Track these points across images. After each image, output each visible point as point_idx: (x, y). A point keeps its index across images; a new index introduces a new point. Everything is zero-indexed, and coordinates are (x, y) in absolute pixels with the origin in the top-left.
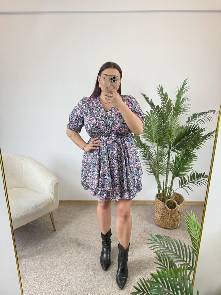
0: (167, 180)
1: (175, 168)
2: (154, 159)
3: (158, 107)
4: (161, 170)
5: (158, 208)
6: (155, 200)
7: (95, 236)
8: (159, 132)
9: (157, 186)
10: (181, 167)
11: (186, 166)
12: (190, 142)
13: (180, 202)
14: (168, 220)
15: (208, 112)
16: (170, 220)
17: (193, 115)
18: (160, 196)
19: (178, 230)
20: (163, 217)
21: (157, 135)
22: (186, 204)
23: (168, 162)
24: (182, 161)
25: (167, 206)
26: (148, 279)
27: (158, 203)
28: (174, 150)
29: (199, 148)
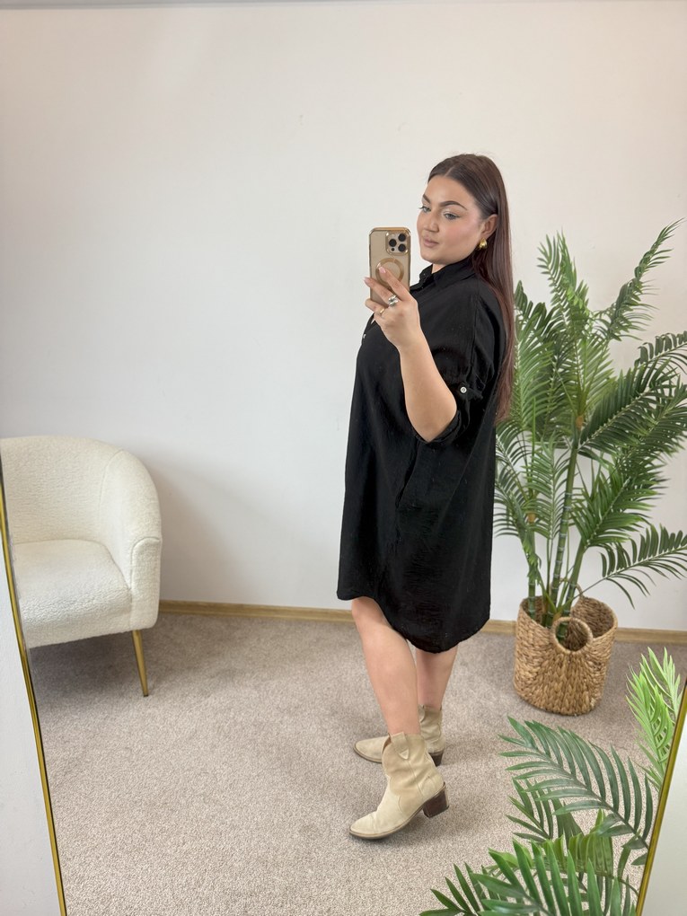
0: (560, 553)
1: (589, 515)
2: (520, 484)
3: (541, 308)
4: (542, 522)
5: (526, 643)
6: (519, 617)
7: (317, 720)
8: (540, 394)
9: (528, 571)
10: (610, 512)
11: (627, 511)
13: (601, 630)
14: (557, 686)
16: (564, 687)
17: (659, 341)
18: (534, 605)
19: (590, 717)
20: (544, 674)
21: (535, 403)
22: (621, 639)
23: (566, 497)
24: (616, 495)
25: (557, 637)
26: (484, 871)
27: (527, 628)
28: (590, 451)
29: (674, 451)
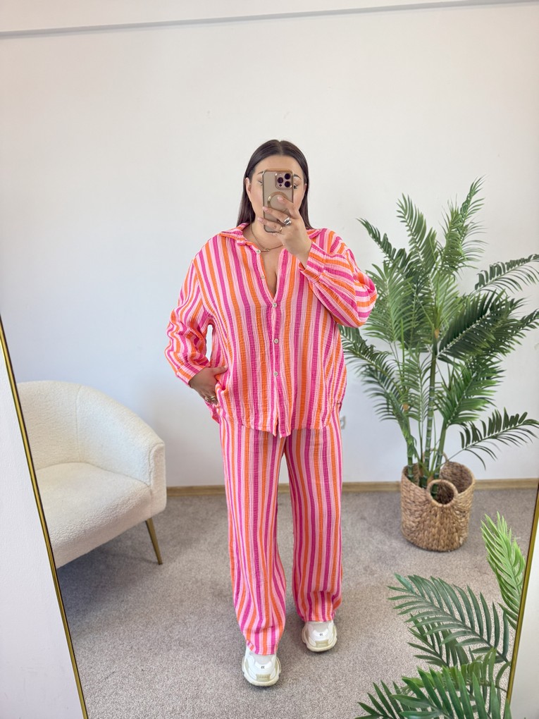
0: (429, 431)
1: (449, 402)
2: (395, 381)
3: (402, 252)
4: (413, 409)
5: (408, 501)
6: (402, 482)
8: (404, 316)
9: (407, 449)
10: (463, 399)
11: (476, 397)
12: (485, 335)
13: (463, 485)
14: (434, 531)
15: (528, 260)
16: (439, 532)
17: (492, 269)
18: (412, 471)
19: (459, 553)
20: (423, 522)
21: (402, 322)
23: (431, 389)
24: (467, 385)
25: (433, 495)
27: (409, 489)
28: (448, 359)
29: (509, 352)
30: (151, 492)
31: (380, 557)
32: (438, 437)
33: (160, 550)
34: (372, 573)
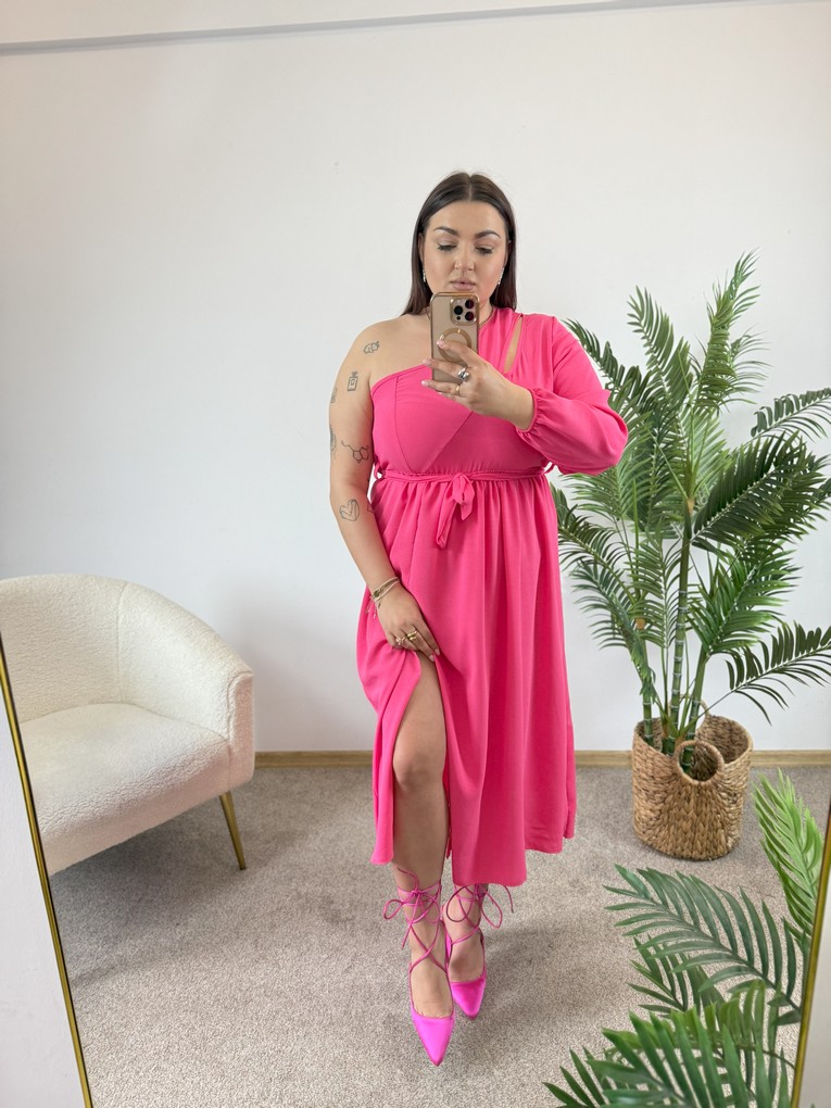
0: (677, 663)
1: (710, 616)
2: (624, 585)
3: (634, 372)
4: (654, 628)
5: (644, 776)
6: (634, 745)
8: (639, 475)
9: (640, 688)
10: (734, 612)
11: (756, 608)
12: (769, 506)
13: (733, 754)
14: (686, 825)
16: (694, 825)
17: (776, 403)
18: (651, 729)
19: (727, 863)
20: (668, 811)
21: (635, 486)
22: (760, 764)
23: (680, 594)
24: (739, 590)
25: (685, 768)
26: (607, 1055)
27: (645, 757)
28: (705, 541)
29: (804, 532)
30: (230, 750)
31: (598, 866)
32: (693, 676)
33: (243, 845)
34: (583, 890)
